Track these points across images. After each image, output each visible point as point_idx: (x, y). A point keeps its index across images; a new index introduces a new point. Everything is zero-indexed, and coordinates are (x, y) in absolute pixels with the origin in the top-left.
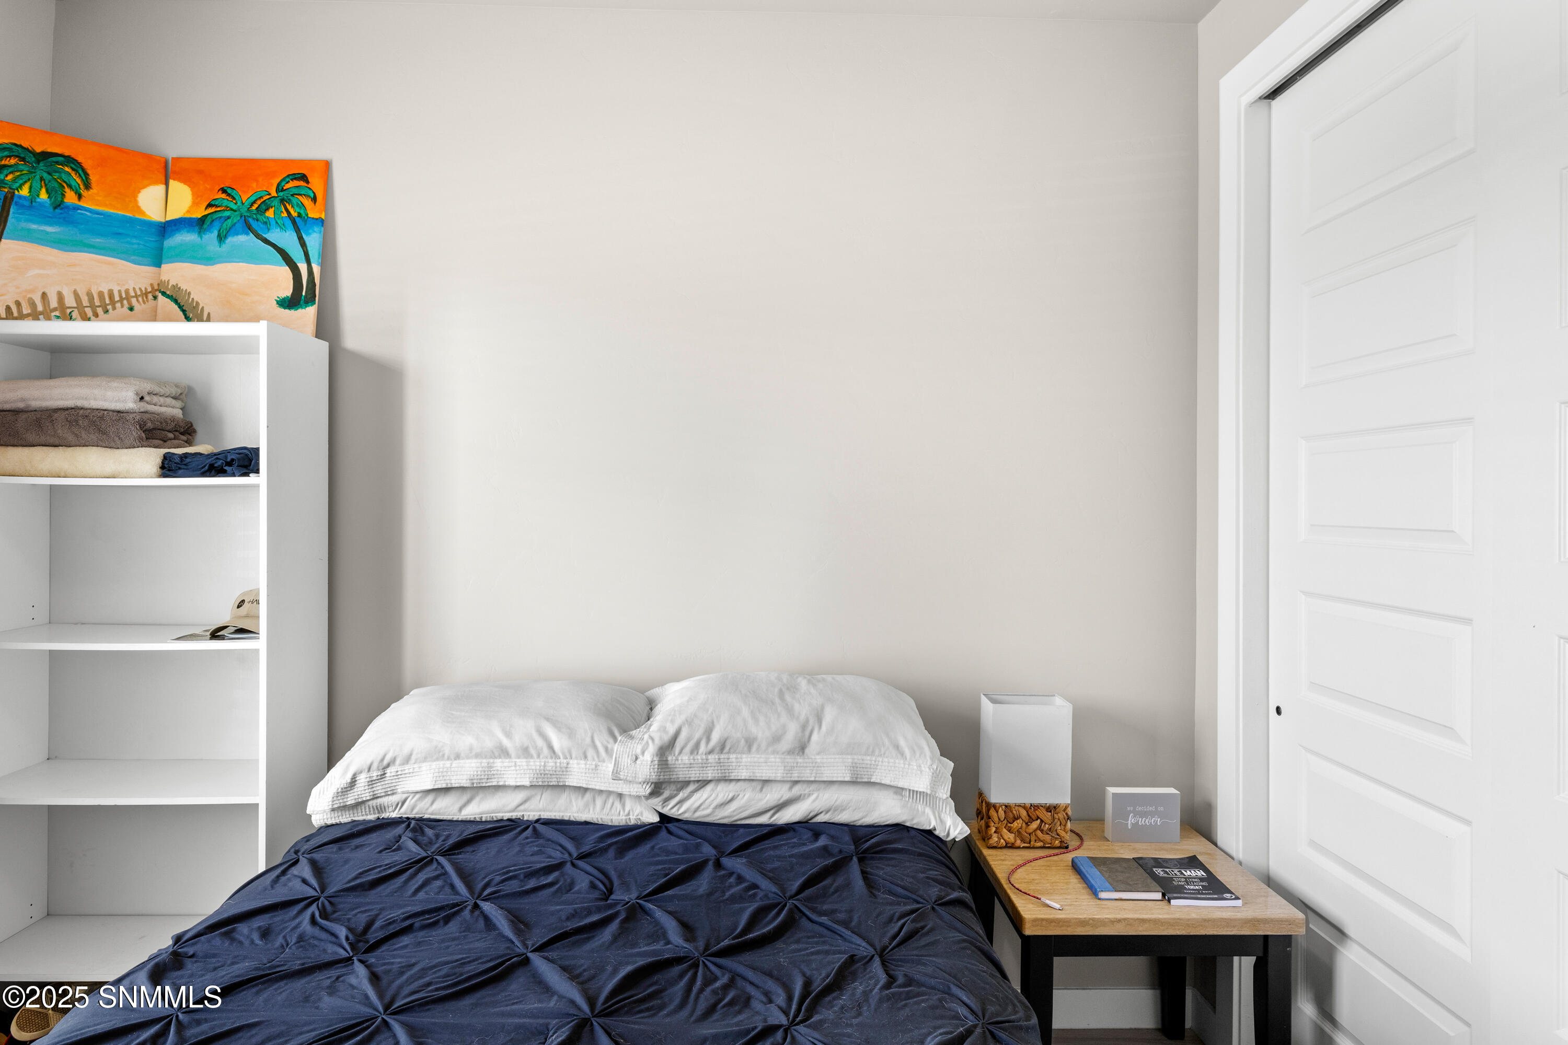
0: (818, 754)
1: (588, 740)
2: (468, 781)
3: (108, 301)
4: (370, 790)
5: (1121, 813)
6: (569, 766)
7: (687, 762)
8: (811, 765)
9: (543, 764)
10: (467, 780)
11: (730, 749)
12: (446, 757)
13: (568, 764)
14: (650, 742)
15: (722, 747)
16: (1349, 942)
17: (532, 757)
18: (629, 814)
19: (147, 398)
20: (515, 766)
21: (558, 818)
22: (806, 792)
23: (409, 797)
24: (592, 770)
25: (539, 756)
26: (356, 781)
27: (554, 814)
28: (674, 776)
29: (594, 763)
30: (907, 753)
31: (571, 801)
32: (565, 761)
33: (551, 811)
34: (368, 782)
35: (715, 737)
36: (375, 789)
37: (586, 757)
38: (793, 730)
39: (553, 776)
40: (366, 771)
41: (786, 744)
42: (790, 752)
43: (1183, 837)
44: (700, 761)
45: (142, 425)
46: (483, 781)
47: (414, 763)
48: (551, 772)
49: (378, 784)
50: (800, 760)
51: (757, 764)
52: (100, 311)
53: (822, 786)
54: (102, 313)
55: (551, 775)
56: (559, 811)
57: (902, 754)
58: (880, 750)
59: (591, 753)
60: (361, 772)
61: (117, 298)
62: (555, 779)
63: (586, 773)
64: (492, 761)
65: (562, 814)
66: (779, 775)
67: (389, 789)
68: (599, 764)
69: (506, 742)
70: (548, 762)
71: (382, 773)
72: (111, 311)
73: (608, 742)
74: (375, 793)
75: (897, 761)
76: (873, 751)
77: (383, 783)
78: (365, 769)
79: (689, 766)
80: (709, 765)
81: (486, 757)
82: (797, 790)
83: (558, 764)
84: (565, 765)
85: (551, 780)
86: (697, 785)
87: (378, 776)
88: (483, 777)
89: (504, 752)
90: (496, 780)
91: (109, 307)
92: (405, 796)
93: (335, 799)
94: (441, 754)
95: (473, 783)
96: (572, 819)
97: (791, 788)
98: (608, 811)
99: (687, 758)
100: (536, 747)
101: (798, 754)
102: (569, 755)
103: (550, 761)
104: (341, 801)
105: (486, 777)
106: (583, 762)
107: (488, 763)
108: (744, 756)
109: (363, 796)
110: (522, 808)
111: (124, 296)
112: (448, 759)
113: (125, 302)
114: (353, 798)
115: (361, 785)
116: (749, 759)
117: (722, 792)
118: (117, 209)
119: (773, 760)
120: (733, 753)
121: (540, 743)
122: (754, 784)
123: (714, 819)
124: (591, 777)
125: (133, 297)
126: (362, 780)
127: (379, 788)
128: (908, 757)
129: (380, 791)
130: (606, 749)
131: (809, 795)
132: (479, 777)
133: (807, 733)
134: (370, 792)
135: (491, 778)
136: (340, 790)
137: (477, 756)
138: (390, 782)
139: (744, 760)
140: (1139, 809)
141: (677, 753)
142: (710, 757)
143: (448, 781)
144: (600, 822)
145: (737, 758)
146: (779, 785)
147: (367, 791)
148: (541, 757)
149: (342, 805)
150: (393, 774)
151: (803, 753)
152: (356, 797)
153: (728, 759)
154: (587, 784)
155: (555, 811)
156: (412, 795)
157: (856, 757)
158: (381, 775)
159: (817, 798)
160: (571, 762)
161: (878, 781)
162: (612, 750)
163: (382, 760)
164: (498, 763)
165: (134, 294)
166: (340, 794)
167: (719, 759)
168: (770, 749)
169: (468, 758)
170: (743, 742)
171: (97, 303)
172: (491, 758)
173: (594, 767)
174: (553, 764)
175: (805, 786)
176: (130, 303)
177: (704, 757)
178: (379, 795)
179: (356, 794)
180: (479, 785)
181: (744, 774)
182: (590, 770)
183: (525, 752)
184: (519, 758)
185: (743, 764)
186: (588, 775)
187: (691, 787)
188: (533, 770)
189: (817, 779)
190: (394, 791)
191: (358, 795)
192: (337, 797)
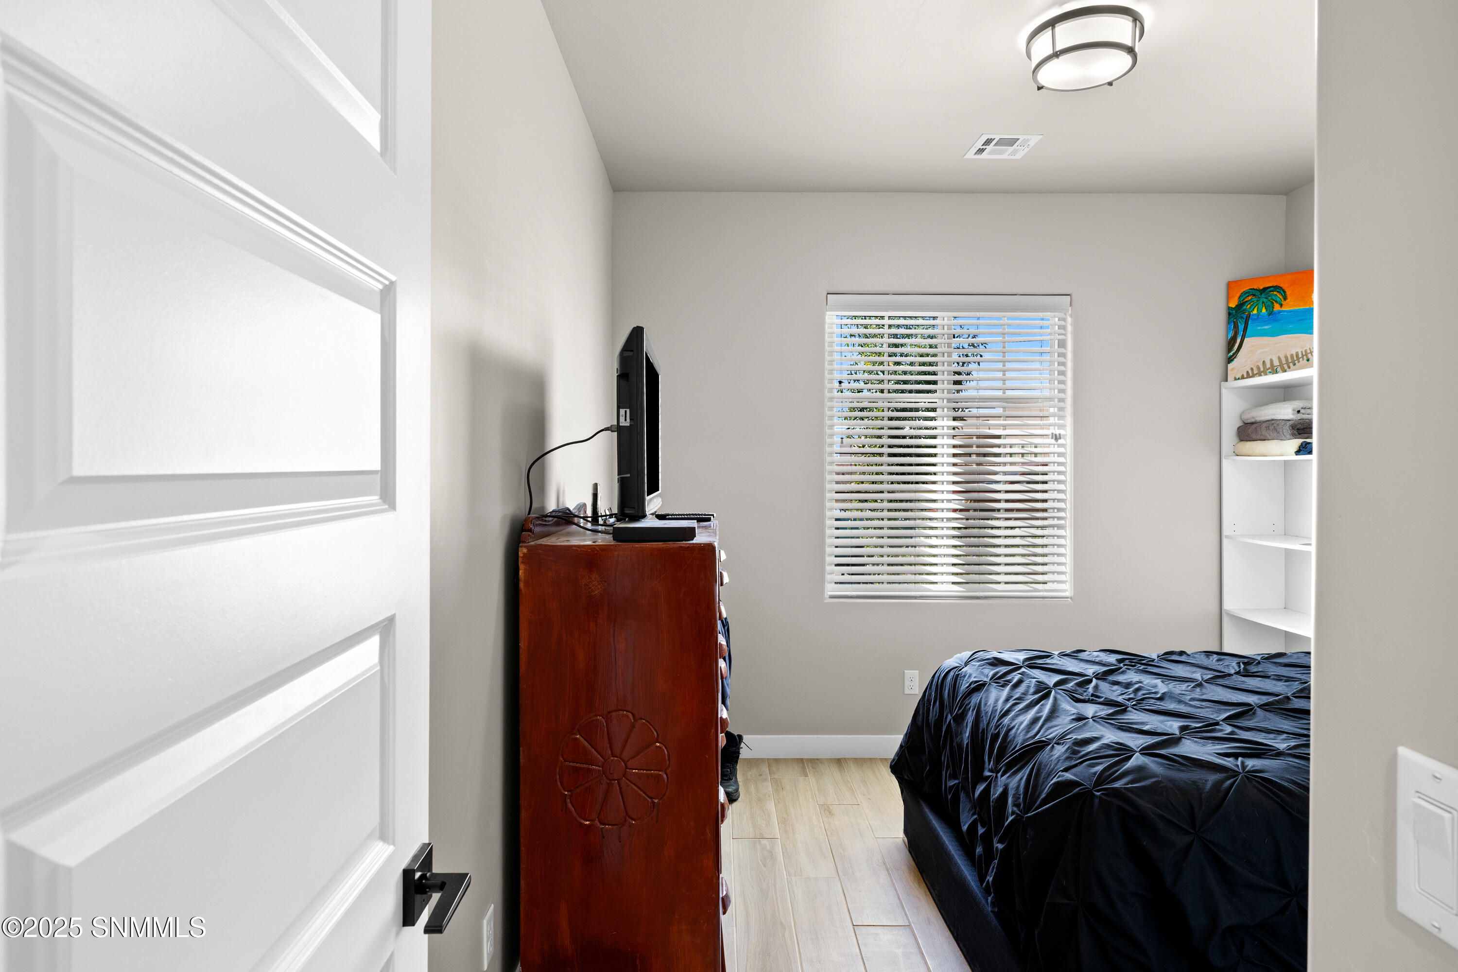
3: (1295, 359)
19: (1302, 411)
45: (1293, 427)
52: (1291, 365)
54: (1292, 366)
61: (1300, 356)
72: (1297, 364)
91: (1296, 362)
111: (1304, 354)
113: (1305, 357)
118: (1301, 306)
125: (1309, 353)
165: (1309, 352)
171: (1290, 361)
176: (1307, 357)
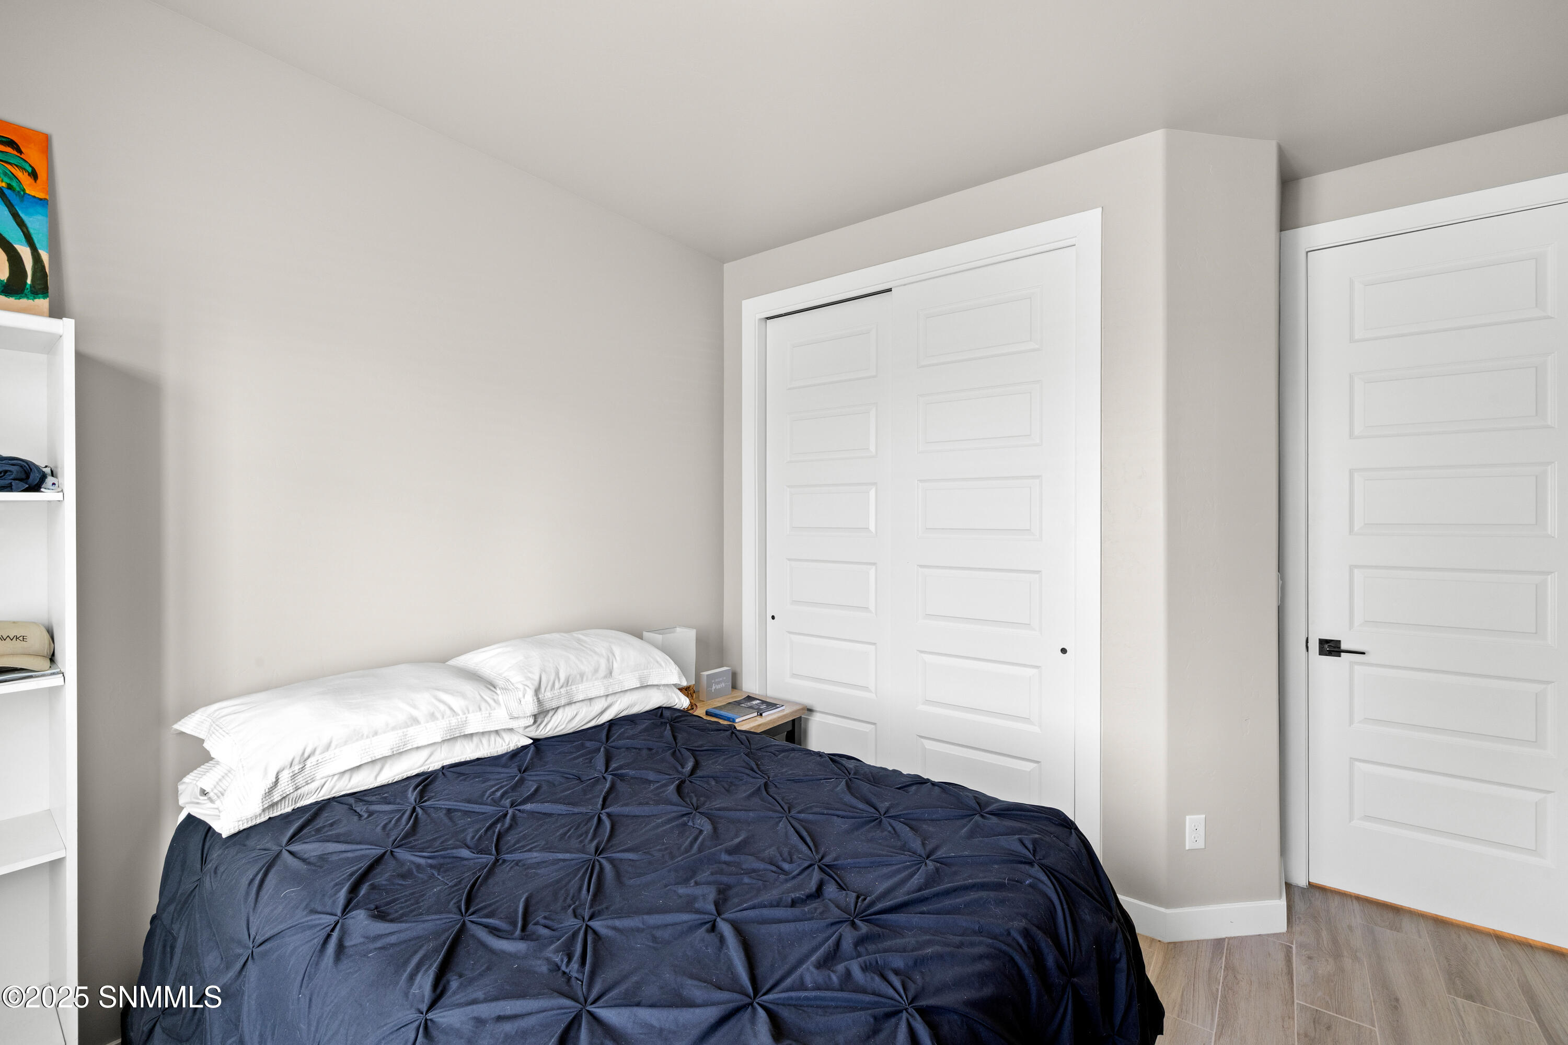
0: (620, 675)
1: (478, 697)
2: (390, 751)
4: (293, 784)
5: (709, 685)
6: (468, 719)
7: (550, 696)
8: (618, 682)
9: (448, 722)
10: (388, 750)
11: (572, 682)
12: (365, 736)
13: (466, 718)
14: (527, 688)
15: (567, 683)
16: (814, 713)
17: (437, 719)
18: (509, 744)
20: (426, 729)
21: (457, 761)
22: (615, 700)
23: (328, 780)
24: (487, 717)
25: (443, 717)
26: (279, 779)
27: (454, 759)
28: (545, 708)
29: (487, 712)
30: (663, 664)
31: (464, 746)
32: (464, 716)
33: (451, 758)
34: (291, 776)
35: (563, 677)
36: (297, 781)
37: (480, 709)
38: (603, 663)
39: (457, 730)
40: (289, 767)
41: (603, 671)
42: (605, 677)
43: (732, 691)
44: (557, 694)
46: (401, 747)
47: (335, 749)
48: (455, 727)
49: (299, 777)
50: (611, 681)
51: (588, 689)
53: (622, 694)
55: (455, 729)
56: (458, 756)
57: (661, 665)
58: (650, 666)
59: (483, 705)
60: (283, 770)
62: (458, 732)
63: (482, 721)
64: (405, 730)
65: (460, 758)
66: (602, 692)
67: (309, 779)
68: (491, 712)
69: (415, 713)
70: (452, 720)
71: (304, 765)
73: (493, 695)
74: (297, 785)
75: (660, 670)
76: (647, 667)
77: (303, 775)
78: (287, 767)
79: (551, 699)
80: (562, 695)
81: (400, 728)
82: (610, 700)
83: (459, 720)
84: (465, 719)
85: (455, 733)
86: (554, 711)
87: (299, 769)
88: (400, 744)
89: (415, 721)
90: (411, 744)
92: (324, 781)
93: (264, 799)
94: (360, 735)
95: (393, 752)
96: (468, 759)
97: (606, 700)
98: (494, 745)
99: (549, 694)
100: (440, 711)
101: (609, 677)
102: (467, 711)
103: (453, 719)
104: (269, 800)
105: (403, 744)
106: (479, 713)
107: (403, 732)
108: (580, 685)
109: (286, 790)
110: (428, 762)
112: (367, 737)
114: (278, 795)
115: (283, 782)
116: (583, 687)
117: (569, 712)
119: (597, 684)
120: (574, 685)
121: (442, 707)
122: (585, 702)
123: (565, 731)
124: (486, 723)
126: (285, 777)
127: (300, 780)
128: (664, 666)
129: (301, 782)
130: (494, 700)
131: (617, 701)
132: (397, 746)
133: (611, 664)
134: (293, 786)
135: (406, 744)
136: (267, 791)
137: (394, 729)
138: (309, 772)
139: (580, 688)
140: (717, 680)
141: (543, 693)
142: (561, 690)
143: (372, 756)
144: (489, 755)
145: (576, 688)
146: (599, 699)
147: (290, 785)
148: (445, 717)
149: (270, 803)
150: (312, 764)
151: (611, 676)
152: (281, 793)
153: (571, 689)
154: (483, 729)
155: (454, 757)
156: (331, 778)
157: (640, 672)
158: (302, 768)
159: (621, 702)
160: (469, 715)
161: (651, 684)
162: (498, 700)
163: (303, 753)
164: (412, 731)
166: (267, 794)
167: (567, 690)
168: (594, 678)
169: (385, 732)
170: (578, 676)
172: (405, 728)
173: (488, 715)
174: (456, 721)
175: (613, 696)
177: (559, 691)
178: (300, 786)
179: (280, 790)
180: (398, 752)
181: (581, 697)
182: (486, 718)
183: (433, 716)
184: (428, 722)
185: (580, 690)
186: (484, 722)
187: (551, 714)
188: (441, 728)
189: (622, 690)
190: (313, 779)
191: (282, 791)
192: (265, 797)
